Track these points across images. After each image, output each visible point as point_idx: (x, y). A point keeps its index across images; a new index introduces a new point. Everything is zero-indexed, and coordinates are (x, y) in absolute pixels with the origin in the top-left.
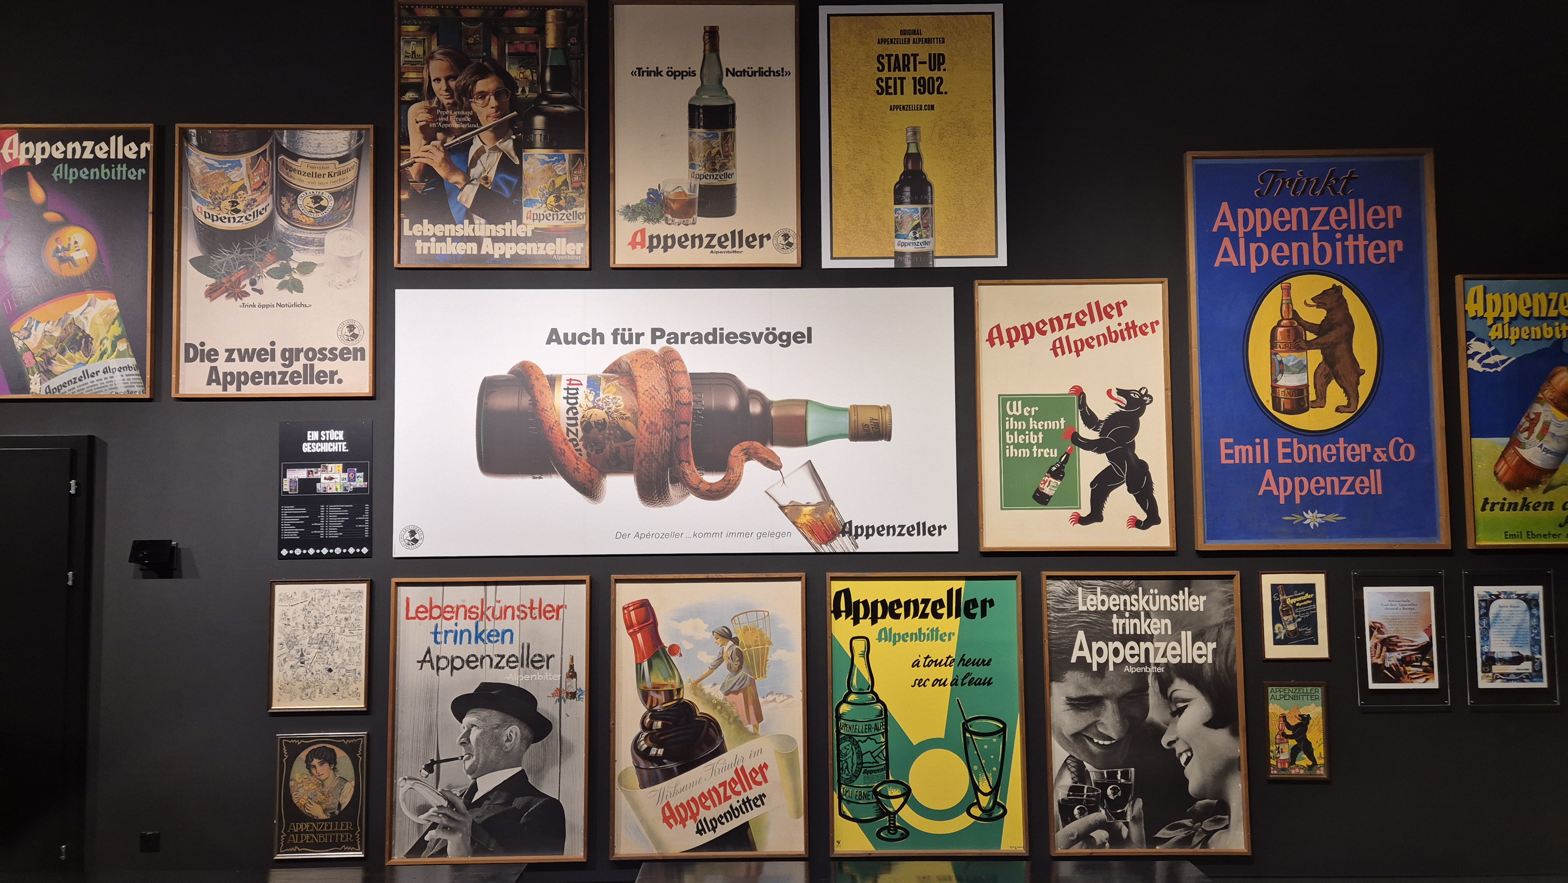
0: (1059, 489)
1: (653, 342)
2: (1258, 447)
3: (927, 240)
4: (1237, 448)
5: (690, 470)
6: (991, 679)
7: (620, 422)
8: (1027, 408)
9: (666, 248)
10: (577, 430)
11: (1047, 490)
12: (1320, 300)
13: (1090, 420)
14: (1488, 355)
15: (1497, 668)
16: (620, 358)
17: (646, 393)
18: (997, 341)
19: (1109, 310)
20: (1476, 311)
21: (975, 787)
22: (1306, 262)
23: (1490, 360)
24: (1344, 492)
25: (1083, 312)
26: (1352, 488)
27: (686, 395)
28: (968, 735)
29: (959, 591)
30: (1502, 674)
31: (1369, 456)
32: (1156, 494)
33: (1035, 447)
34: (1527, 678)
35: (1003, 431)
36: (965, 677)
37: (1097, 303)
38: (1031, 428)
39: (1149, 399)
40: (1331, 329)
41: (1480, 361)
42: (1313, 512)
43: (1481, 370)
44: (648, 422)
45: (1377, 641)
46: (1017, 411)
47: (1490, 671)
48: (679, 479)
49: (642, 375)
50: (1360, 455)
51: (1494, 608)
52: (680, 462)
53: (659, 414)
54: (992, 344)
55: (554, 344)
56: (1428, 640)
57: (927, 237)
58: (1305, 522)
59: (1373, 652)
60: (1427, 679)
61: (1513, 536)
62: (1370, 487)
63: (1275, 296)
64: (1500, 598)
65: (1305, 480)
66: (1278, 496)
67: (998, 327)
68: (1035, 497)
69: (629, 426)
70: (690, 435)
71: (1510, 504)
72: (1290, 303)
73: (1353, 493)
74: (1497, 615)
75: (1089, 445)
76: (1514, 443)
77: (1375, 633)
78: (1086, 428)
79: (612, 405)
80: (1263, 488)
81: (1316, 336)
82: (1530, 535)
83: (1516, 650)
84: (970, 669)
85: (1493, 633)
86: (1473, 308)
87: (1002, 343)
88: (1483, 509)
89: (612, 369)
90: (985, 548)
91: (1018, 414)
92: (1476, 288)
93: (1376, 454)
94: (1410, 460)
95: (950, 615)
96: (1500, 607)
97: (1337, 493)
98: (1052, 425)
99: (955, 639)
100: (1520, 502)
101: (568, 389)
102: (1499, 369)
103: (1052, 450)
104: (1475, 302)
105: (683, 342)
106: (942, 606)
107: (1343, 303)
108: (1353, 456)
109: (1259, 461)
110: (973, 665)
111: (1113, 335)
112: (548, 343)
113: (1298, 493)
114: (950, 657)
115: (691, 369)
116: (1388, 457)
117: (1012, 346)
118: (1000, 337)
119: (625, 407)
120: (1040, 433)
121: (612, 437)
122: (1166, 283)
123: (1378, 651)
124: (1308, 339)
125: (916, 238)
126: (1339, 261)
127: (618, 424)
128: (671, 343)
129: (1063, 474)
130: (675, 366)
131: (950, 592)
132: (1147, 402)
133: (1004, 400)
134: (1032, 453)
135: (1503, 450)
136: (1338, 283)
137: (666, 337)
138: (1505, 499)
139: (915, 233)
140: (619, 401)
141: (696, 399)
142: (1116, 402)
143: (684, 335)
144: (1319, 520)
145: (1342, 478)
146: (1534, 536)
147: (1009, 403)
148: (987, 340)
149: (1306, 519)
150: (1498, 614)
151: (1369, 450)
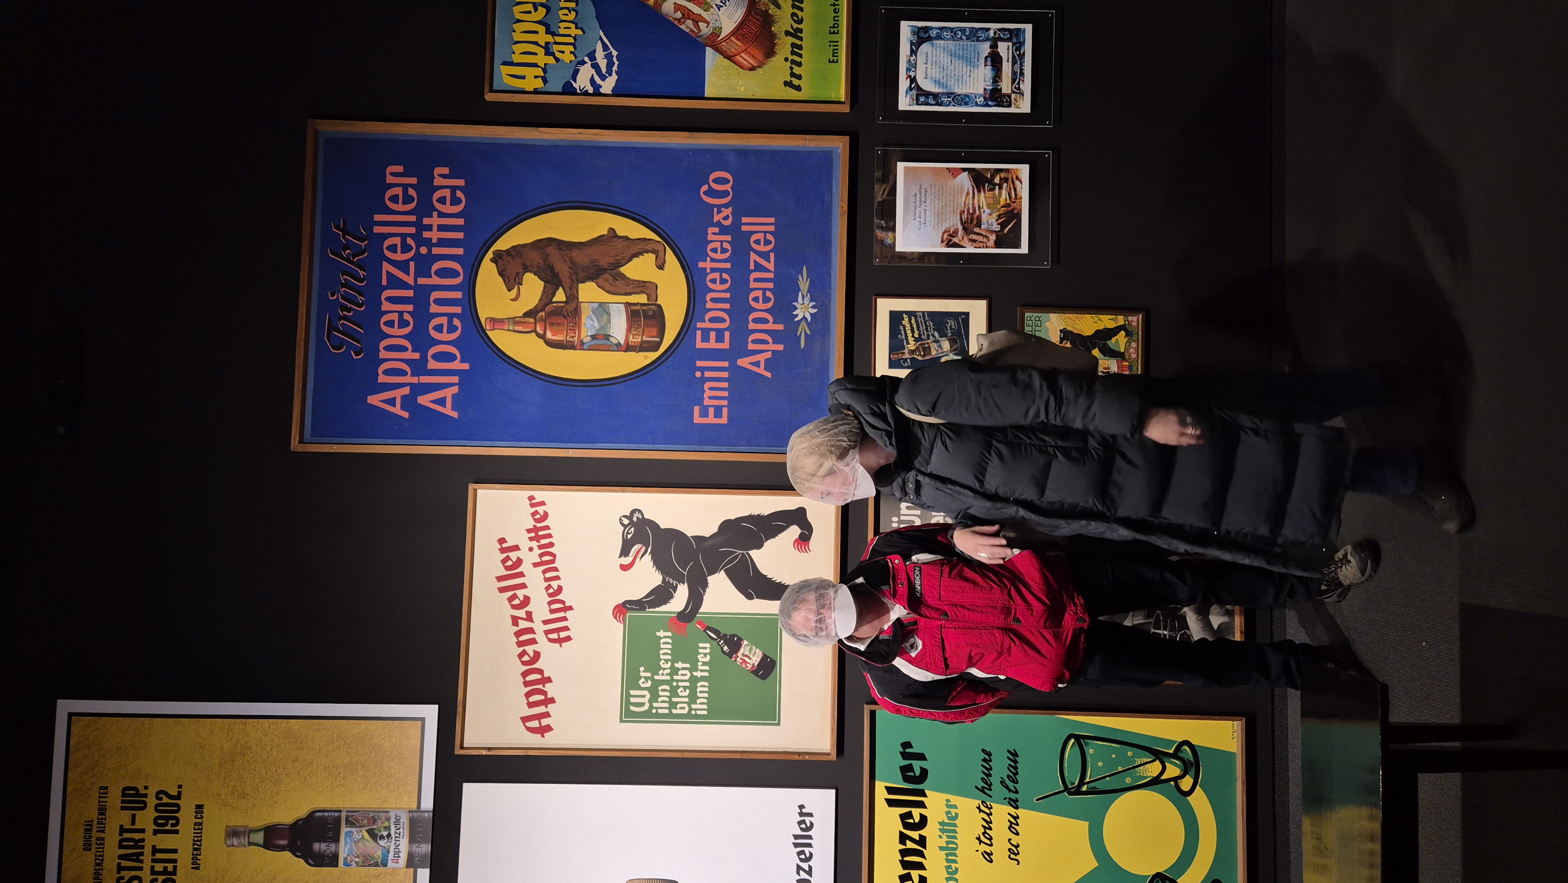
0: (754, 642)
2: (707, 374)
3: (393, 820)
4: (707, 402)
6: (1009, 751)
8: (640, 682)
11: (756, 659)
12: (512, 281)
13: (661, 595)
14: (596, 66)
15: (1006, 87)
18: (545, 722)
19: (509, 563)
20: (536, 77)
21: (1155, 782)
22: (458, 295)
23: (603, 64)
24: (771, 266)
25: (510, 599)
26: (765, 256)
28: (1084, 788)
29: (890, 790)
30: (1013, 81)
31: (724, 230)
32: (766, 512)
33: (695, 674)
34: (1018, 49)
35: (670, 718)
36: (1007, 787)
37: (500, 579)
38: (668, 678)
39: (636, 515)
40: (552, 268)
41: (603, 78)
42: (796, 308)
43: (614, 77)
45: (966, 239)
46: (644, 696)
47: (1010, 97)
50: (722, 242)
51: (927, 86)
54: (549, 728)
56: (966, 173)
57: (388, 819)
58: (809, 319)
59: (981, 245)
60: (1017, 178)
61: (835, 53)
62: (765, 233)
63: (501, 338)
64: (915, 77)
65: (752, 316)
66: (773, 352)
67: (525, 719)
68: (764, 677)
71: (793, 53)
72: (514, 320)
73: (772, 255)
74: (937, 82)
75: (696, 599)
76: (713, 40)
77: (955, 240)
78: (672, 601)
80: (761, 370)
81: (561, 289)
82: (834, 30)
83: (982, 61)
84: (995, 780)
85: (960, 90)
86: (531, 82)
87: (547, 715)
88: (798, 89)
90: (831, 749)
91: (648, 696)
92: (504, 76)
93: (722, 221)
94: (731, 179)
95: (922, 805)
96: (926, 78)
97: (771, 275)
98: (666, 648)
99: (955, 799)
100: (792, 40)
102: (615, 53)
103: (700, 651)
104: (523, 77)
106: (909, 815)
107: (516, 251)
108: (724, 251)
109: (725, 375)
110: (990, 775)
111: (545, 558)
113: (770, 326)
114: (979, 808)
116: (726, 206)
117: (552, 701)
118: (539, 717)
120: (676, 665)
122: (476, 486)
123: (980, 238)
124: (564, 299)
125: (389, 835)
126: (460, 251)
129: (733, 636)
131: (891, 803)
132: (640, 517)
133: (628, 715)
134: (703, 679)
135: (722, 57)
136: (490, 255)
138: (786, 60)
139: (382, 837)
142: (638, 559)
144: (806, 301)
145: (752, 267)
146: (836, 25)
147: (632, 708)
148: (543, 736)
149: (804, 317)
150: (935, 81)
151: (716, 230)
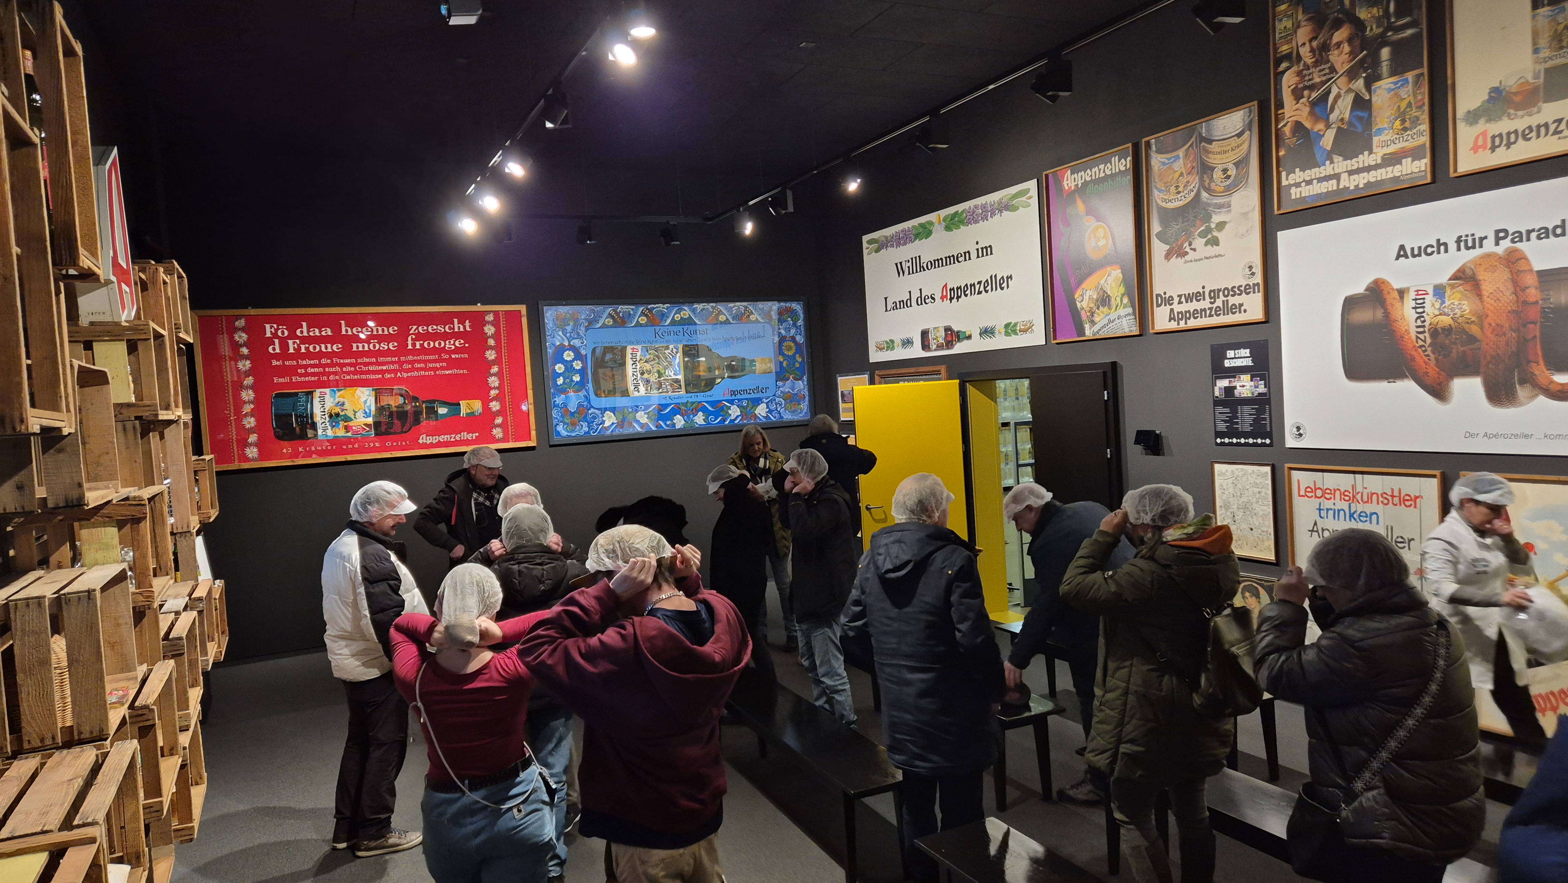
1: (1497, 244)
5: (1540, 370)
7: (1466, 326)
9: (1509, 145)
10: (1425, 337)
16: (1464, 265)
17: (1491, 296)
27: (1533, 294)
44: (1493, 324)
48: (1528, 380)
49: (1487, 278)
52: (1529, 362)
53: (1505, 315)
55: (1402, 259)
69: (1475, 330)
70: (1538, 334)
79: (1457, 310)
89: (1456, 276)
101: (1416, 299)
105: (1528, 239)
112: (1397, 259)
115: (1538, 266)
119: (1470, 312)
121: (1458, 341)
127: (1464, 329)
128: (1516, 242)
130: (1521, 265)
137: (1510, 237)
140: (1463, 307)
141: (1545, 296)
143: (1529, 232)
